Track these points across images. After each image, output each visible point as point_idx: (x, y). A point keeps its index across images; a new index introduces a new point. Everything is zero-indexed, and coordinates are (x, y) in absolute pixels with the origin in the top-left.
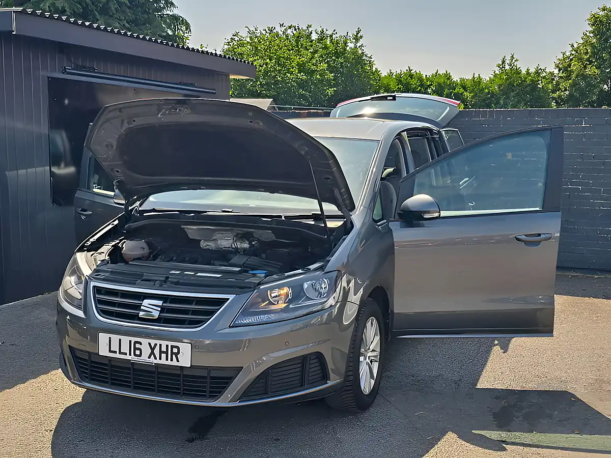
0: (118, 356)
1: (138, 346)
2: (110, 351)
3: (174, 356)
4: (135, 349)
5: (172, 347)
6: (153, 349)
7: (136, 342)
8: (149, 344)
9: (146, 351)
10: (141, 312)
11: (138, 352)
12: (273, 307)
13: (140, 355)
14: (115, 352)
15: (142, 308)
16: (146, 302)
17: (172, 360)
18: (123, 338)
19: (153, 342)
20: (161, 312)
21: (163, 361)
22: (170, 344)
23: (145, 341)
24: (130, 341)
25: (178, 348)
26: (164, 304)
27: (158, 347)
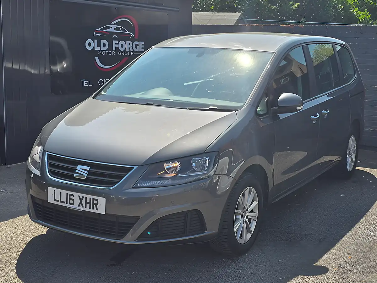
0: (59, 203)
1: (72, 197)
2: (55, 200)
3: (94, 206)
4: (70, 199)
5: (94, 199)
6: (81, 200)
7: (71, 195)
8: (79, 196)
9: (77, 201)
10: (75, 174)
11: (72, 202)
12: (167, 176)
13: (73, 204)
14: (58, 201)
15: (76, 171)
16: (79, 167)
17: (93, 209)
18: (63, 191)
19: (81, 195)
20: (88, 174)
21: (88, 209)
22: (92, 197)
23: (76, 194)
24: (67, 194)
25: (97, 200)
26: (91, 170)
27: (84, 199)
